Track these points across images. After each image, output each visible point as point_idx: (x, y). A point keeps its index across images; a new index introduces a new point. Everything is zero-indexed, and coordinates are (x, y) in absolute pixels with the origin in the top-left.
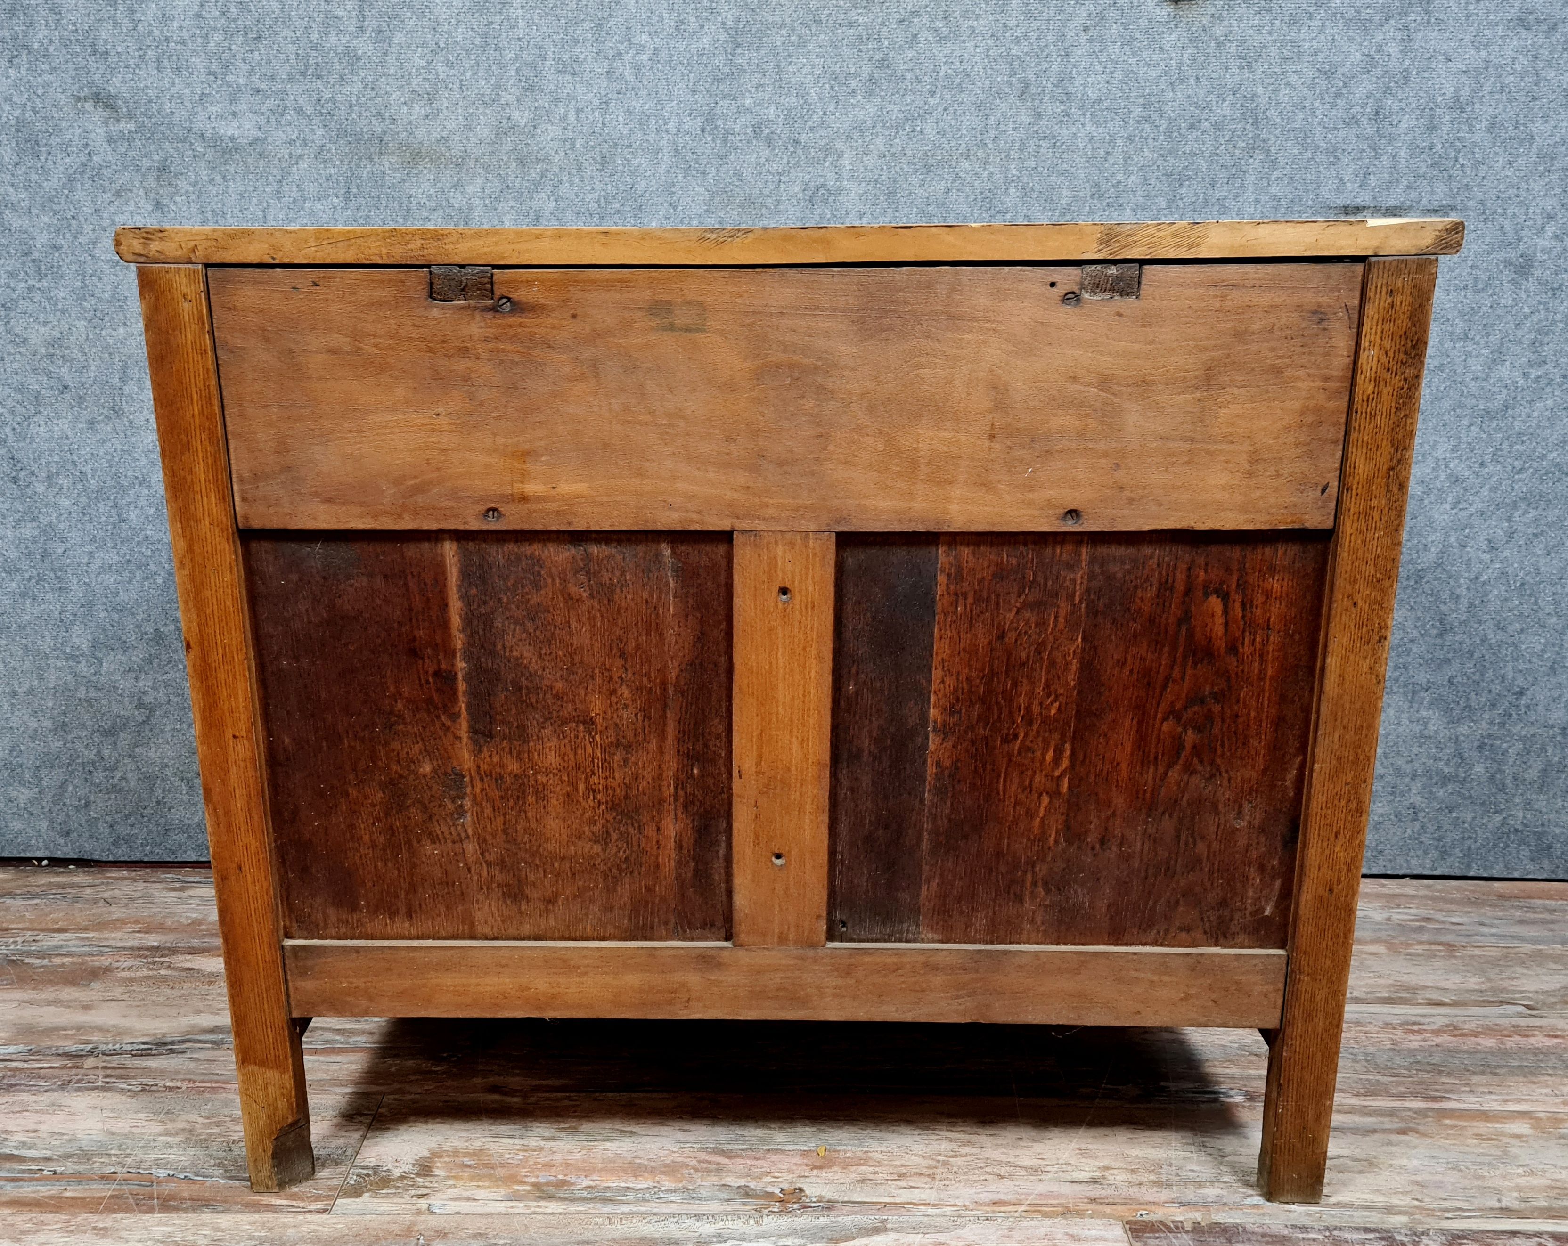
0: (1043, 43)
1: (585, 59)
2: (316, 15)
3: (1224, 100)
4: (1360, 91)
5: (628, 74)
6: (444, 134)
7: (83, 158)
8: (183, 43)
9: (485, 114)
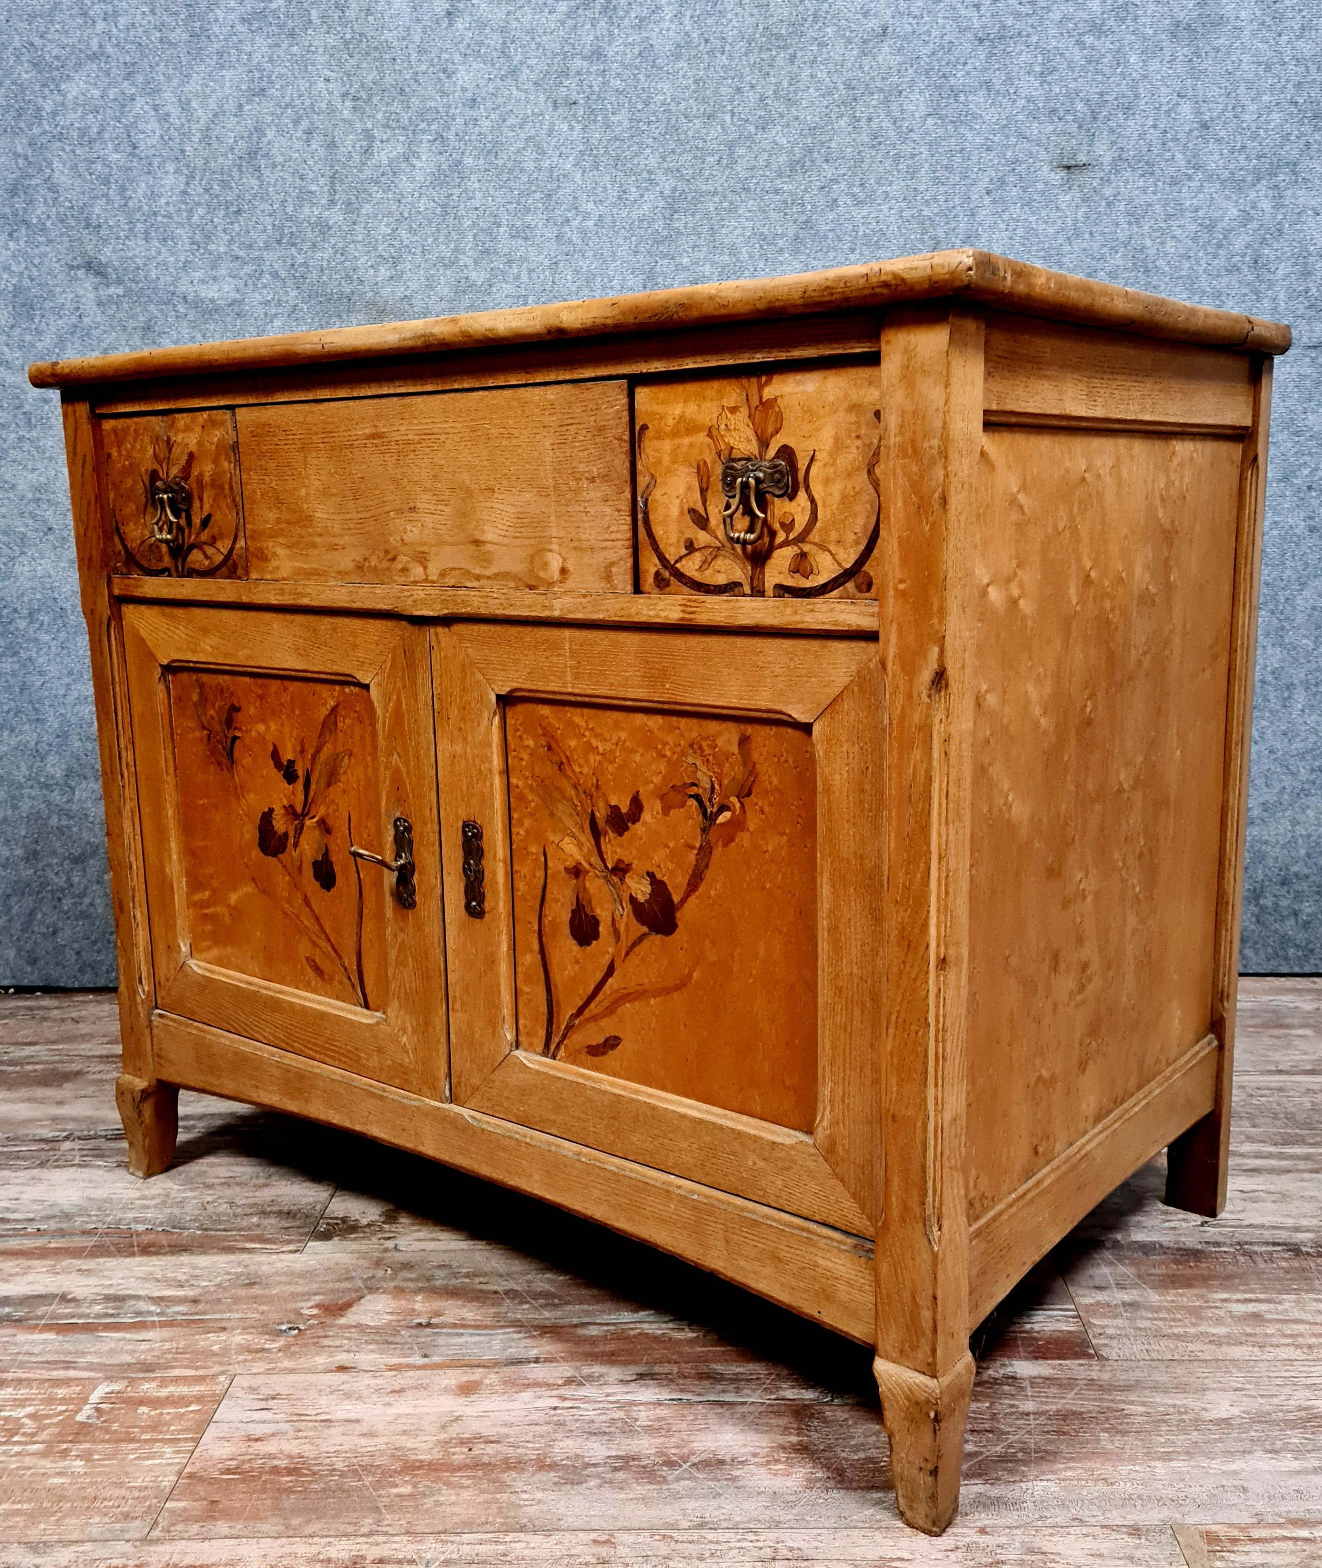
0: (951, 203)
1: (536, 226)
3: (1116, 252)
4: (1238, 243)
5: (575, 238)
6: (408, 293)
7: (74, 319)
8: (169, 216)
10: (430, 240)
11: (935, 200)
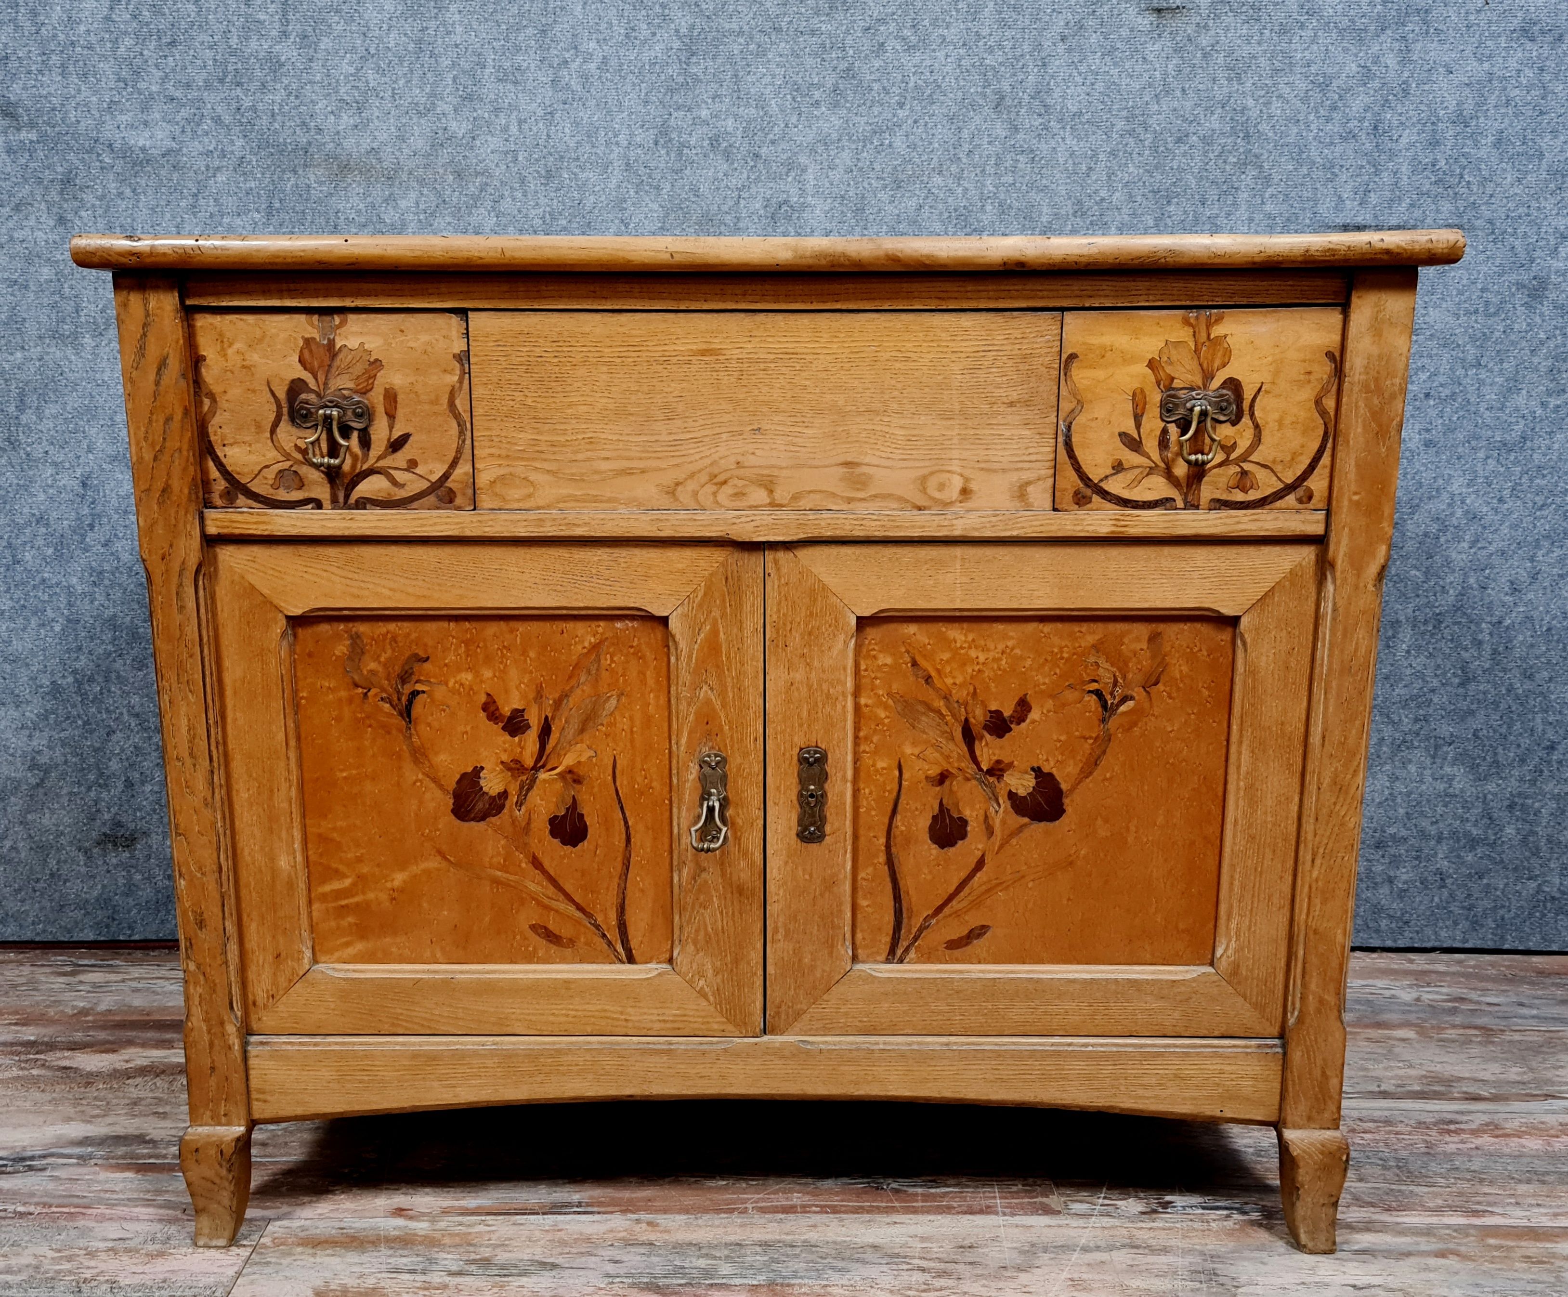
0: (1019, 51)
1: (528, 68)
2: (235, 18)
3: (1212, 113)
4: (1356, 106)
5: (575, 83)
6: (375, 145)
8: (91, 48)
9: (419, 125)
10: (401, 82)
11: (1001, 47)
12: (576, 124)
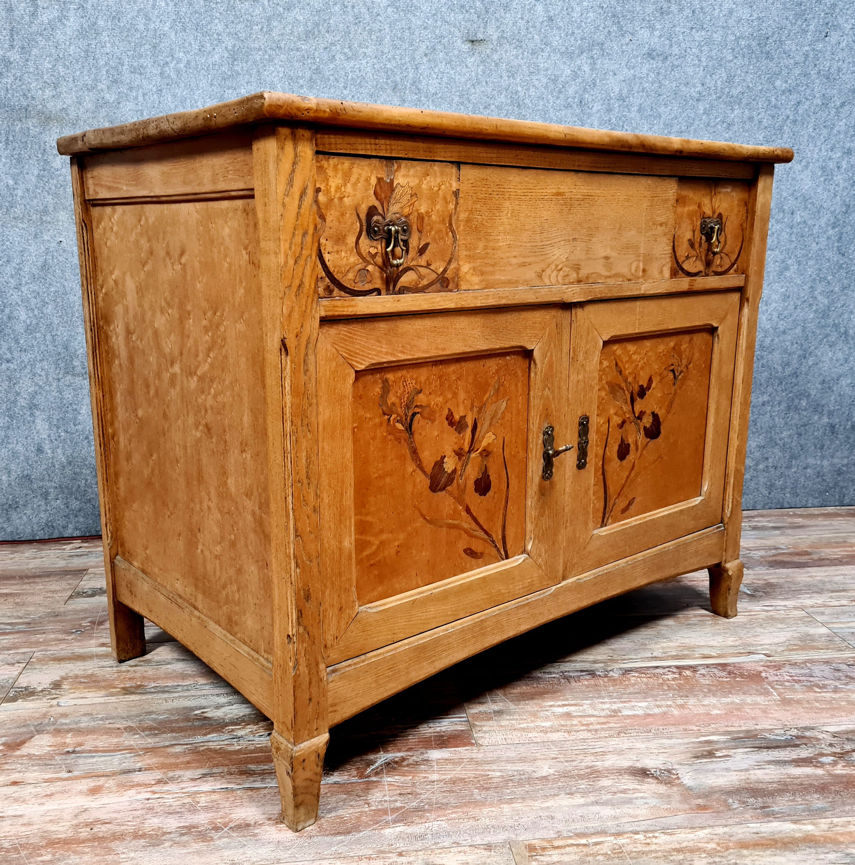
0: (404, 61)
1: (147, 66)
3: (501, 94)
4: (571, 91)
5: (173, 75)
6: (65, 106)
9: (88, 95)
10: (78, 73)
11: (394, 59)
12: (175, 96)
